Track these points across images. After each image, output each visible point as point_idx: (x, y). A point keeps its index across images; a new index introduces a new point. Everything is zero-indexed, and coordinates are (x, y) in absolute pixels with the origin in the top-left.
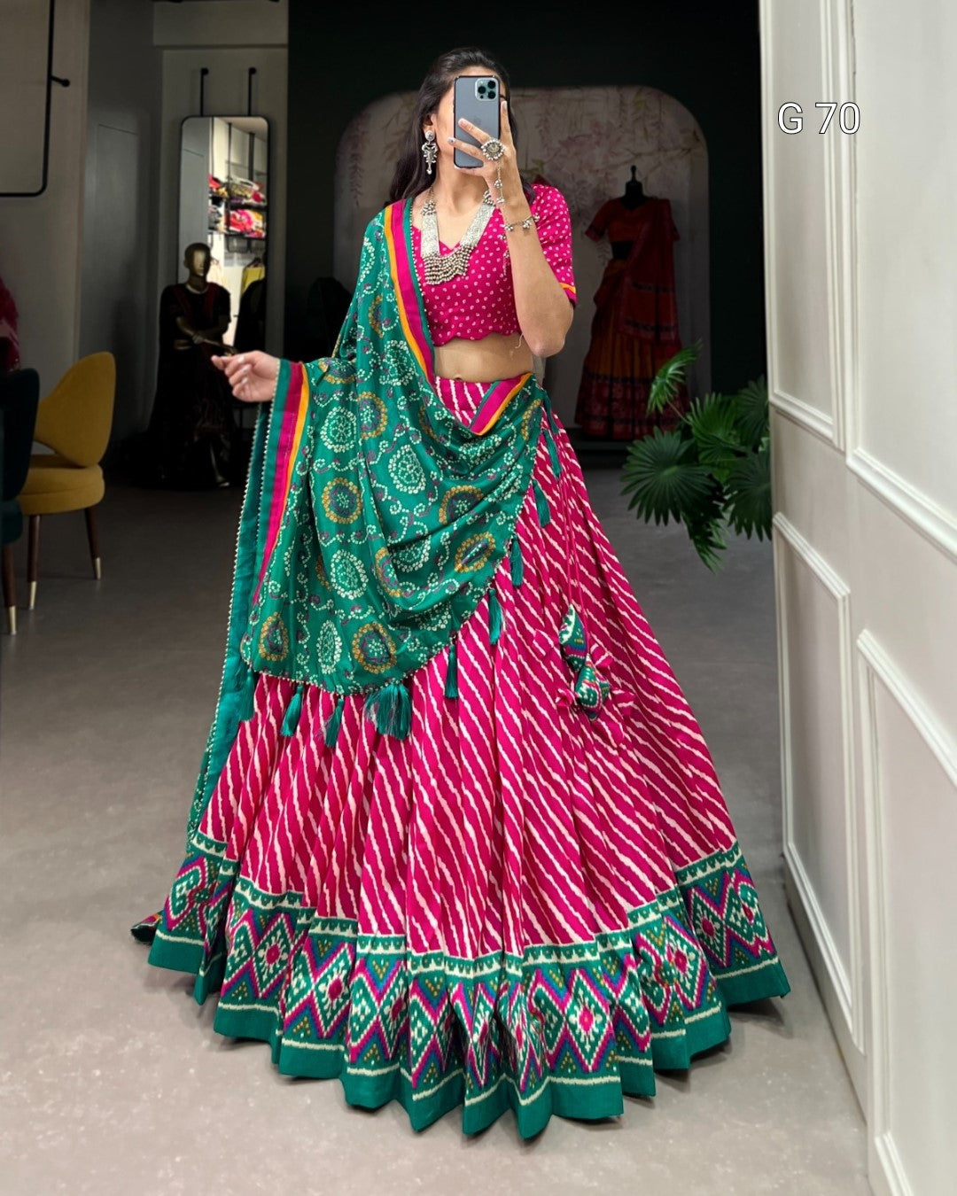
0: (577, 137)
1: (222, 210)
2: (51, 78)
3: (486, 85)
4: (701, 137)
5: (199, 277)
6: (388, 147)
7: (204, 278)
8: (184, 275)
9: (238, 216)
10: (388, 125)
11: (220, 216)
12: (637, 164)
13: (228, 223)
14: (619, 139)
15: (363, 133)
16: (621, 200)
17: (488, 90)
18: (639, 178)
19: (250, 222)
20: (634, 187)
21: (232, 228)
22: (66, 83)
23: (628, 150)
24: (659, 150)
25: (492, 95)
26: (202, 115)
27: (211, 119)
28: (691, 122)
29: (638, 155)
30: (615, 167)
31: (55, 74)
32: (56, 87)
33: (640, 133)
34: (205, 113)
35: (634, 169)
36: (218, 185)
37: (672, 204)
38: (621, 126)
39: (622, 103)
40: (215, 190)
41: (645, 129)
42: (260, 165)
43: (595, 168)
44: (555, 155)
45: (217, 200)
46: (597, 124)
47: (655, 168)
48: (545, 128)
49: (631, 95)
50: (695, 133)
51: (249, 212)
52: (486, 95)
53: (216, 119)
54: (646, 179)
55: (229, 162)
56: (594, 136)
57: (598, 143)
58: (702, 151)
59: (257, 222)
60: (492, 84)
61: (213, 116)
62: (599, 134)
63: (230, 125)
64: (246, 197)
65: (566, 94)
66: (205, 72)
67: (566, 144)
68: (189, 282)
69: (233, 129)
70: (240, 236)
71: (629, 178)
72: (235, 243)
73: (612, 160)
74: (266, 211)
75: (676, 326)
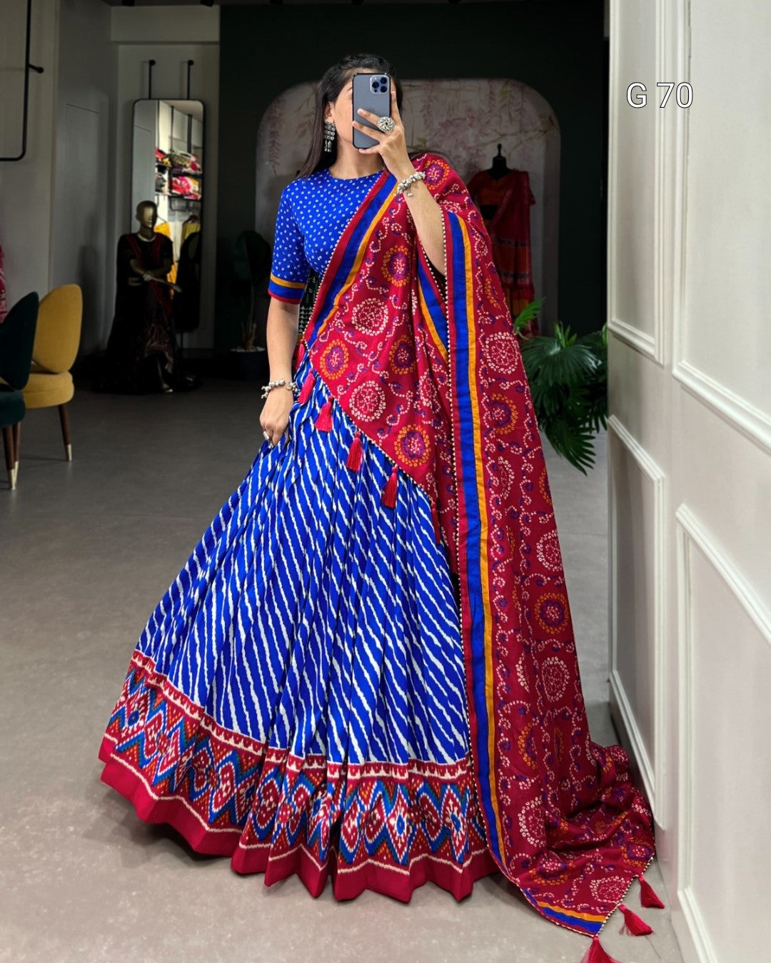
0: (454, 120)
1: (166, 176)
2: (28, 66)
3: (379, 81)
4: (556, 122)
5: (148, 228)
6: (300, 126)
7: (152, 229)
8: (136, 226)
9: (179, 181)
10: (300, 108)
11: (164, 181)
12: (503, 143)
13: (171, 187)
14: (488, 122)
15: (280, 114)
16: (489, 171)
17: (381, 85)
18: (503, 154)
19: (188, 187)
20: (499, 161)
21: (174, 191)
22: (40, 70)
23: (495, 131)
24: (521, 131)
25: (384, 90)
26: (150, 98)
27: (157, 101)
28: (548, 110)
29: (503, 135)
30: (484, 145)
31: (31, 62)
32: (32, 74)
33: (505, 117)
34: (152, 97)
35: (500, 147)
36: (163, 156)
37: (530, 175)
38: (490, 112)
39: (492, 93)
40: (160, 160)
41: (510, 114)
42: (196, 141)
43: (469, 145)
44: (436, 134)
45: (162, 169)
46: (469, 110)
47: (517, 145)
48: (428, 113)
49: (498, 86)
50: (550, 118)
51: (187, 179)
52: (379, 89)
53: (161, 102)
54: (510, 154)
55: (171, 138)
56: (468, 119)
57: (471, 125)
58: (556, 133)
59: (193, 186)
60: (384, 80)
61: (159, 99)
62: (472, 117)
63: (172, 107)
64: (185, 166)
65: (445, 84)
66: (152, 63)
67: (445, 125)
68: (141, 232)
69: (175, 111)
70: (180, 197)
71: (496, 154)
72: (176, 204)
73: (483, 140)
74: (201, 178)
75: (530, 274)
